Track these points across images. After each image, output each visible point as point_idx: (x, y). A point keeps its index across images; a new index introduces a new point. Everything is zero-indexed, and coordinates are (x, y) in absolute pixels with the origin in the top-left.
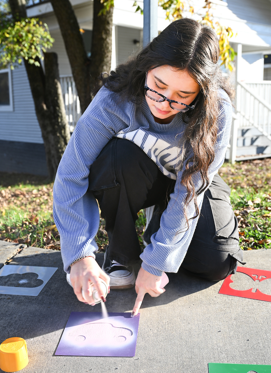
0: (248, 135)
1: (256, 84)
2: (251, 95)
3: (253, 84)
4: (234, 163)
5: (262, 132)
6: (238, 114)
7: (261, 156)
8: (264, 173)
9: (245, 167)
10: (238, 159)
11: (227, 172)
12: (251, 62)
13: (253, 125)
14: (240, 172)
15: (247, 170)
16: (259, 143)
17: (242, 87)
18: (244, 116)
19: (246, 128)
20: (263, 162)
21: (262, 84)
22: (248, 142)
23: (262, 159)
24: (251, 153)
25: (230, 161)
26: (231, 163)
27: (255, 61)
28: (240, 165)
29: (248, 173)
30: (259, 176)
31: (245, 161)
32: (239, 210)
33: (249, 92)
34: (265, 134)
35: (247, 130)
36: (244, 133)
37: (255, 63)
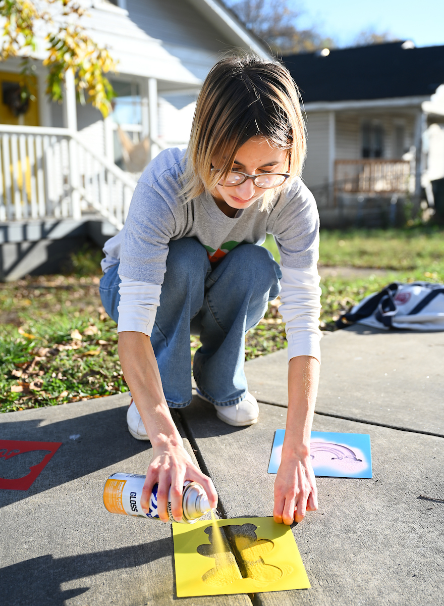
17: (160, 147)
32: (51, 348)
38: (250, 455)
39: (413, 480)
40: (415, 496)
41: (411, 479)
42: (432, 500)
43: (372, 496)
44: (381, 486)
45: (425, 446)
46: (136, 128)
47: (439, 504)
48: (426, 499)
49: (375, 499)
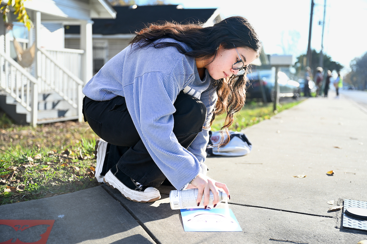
0: (50, 100)
1: (56, 52)
2: (51, 61)
3: (54, 51)
4: (35, 125)
5: (63, 97)
6: (39, 79)
7: (62, 119)
8: (64, 135)
9: (46, 129)
10: (40, 122)
11: (27, 134)
12: (52, 31)
13: (54, 90)
14: (41, 134)
15: (48, 133)
16: (60, 107)
17: (42, 53)
18: (45, 82)
19: (47, 93)
20: (64, 124)
21: (62, 52)
22: (49, 106)
23: (63, 122)
24: (53, 116)
25: (31, 124)
26: (32, 126)
27: (56, 30)
28: (41, 128)
29: (49, 135)
30: (59, 137)
31: (46, 125)
32: (18, 166)
33: (49, 59)
34: (66, 98)
35: (48, 95)
36: (45, 97)
37: (56, 32)
38: (171, 222)
39: (264, 231)
40: (267, 239)
41: (262, 230)
42: (277, 240)
43: (246, 240)
44: (248, 235)
45: (262, 213)
46: (25, 41)
47: (281, 242)
48: (274, 240)
49: (247, 242)
